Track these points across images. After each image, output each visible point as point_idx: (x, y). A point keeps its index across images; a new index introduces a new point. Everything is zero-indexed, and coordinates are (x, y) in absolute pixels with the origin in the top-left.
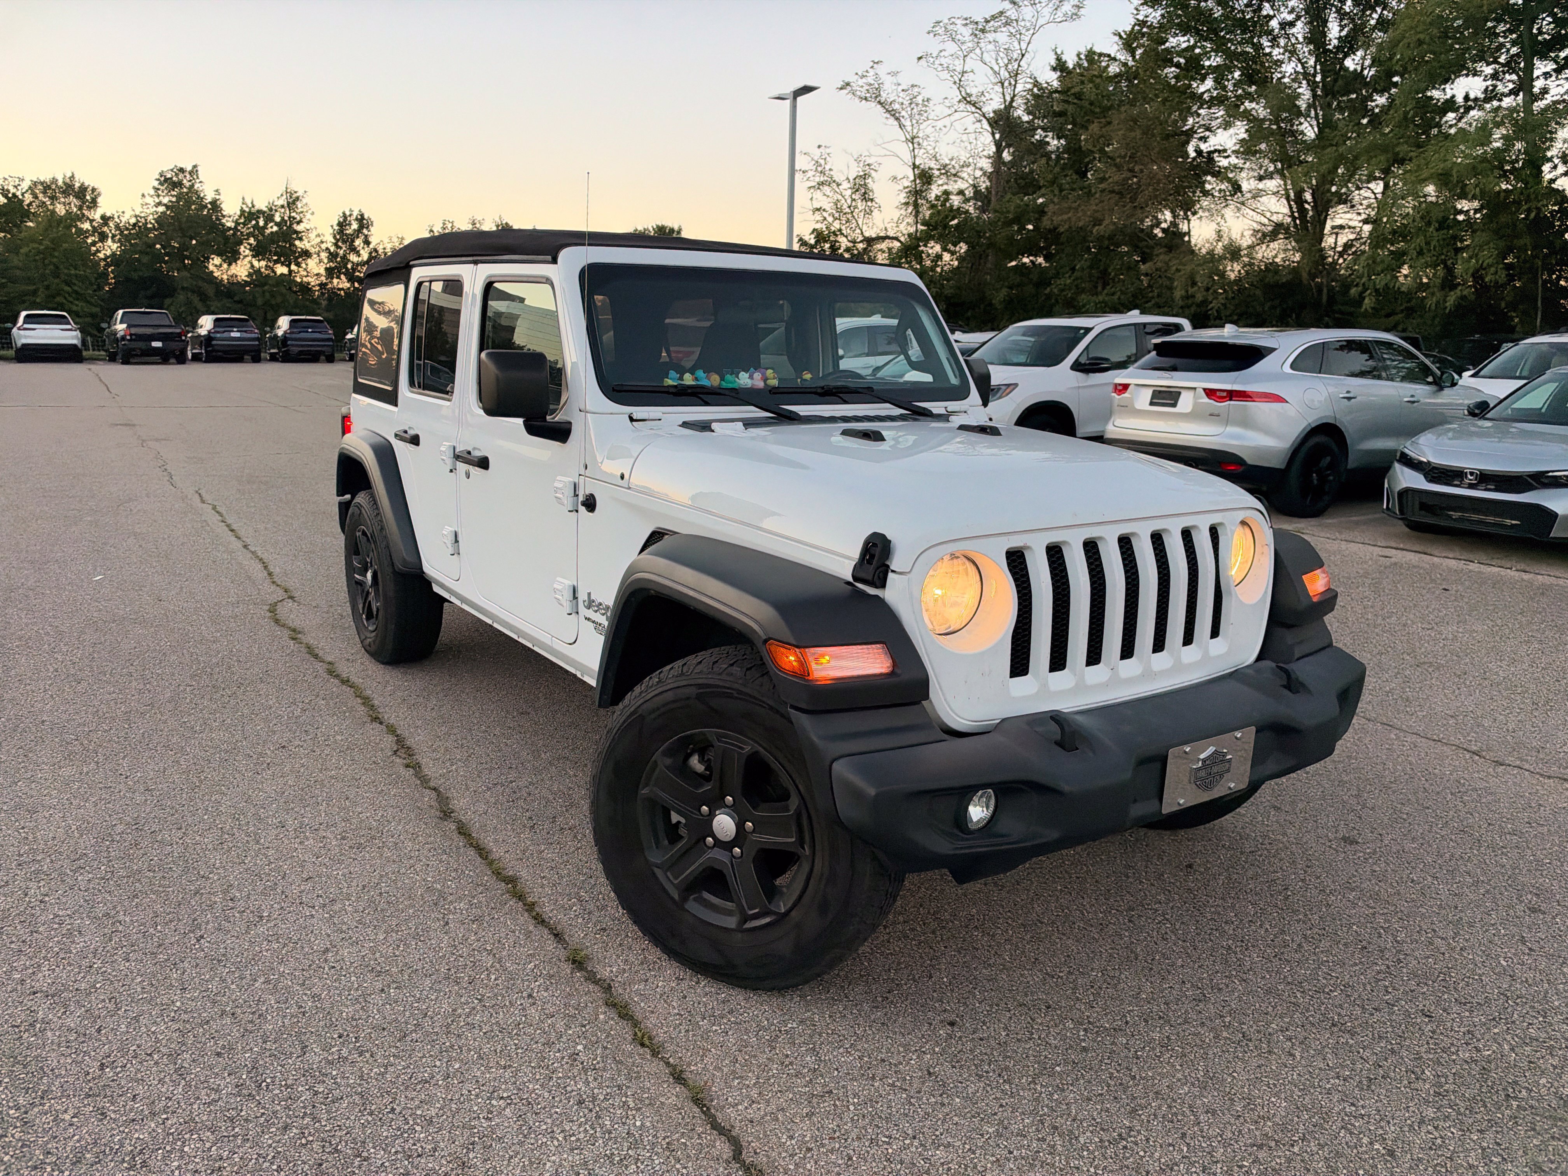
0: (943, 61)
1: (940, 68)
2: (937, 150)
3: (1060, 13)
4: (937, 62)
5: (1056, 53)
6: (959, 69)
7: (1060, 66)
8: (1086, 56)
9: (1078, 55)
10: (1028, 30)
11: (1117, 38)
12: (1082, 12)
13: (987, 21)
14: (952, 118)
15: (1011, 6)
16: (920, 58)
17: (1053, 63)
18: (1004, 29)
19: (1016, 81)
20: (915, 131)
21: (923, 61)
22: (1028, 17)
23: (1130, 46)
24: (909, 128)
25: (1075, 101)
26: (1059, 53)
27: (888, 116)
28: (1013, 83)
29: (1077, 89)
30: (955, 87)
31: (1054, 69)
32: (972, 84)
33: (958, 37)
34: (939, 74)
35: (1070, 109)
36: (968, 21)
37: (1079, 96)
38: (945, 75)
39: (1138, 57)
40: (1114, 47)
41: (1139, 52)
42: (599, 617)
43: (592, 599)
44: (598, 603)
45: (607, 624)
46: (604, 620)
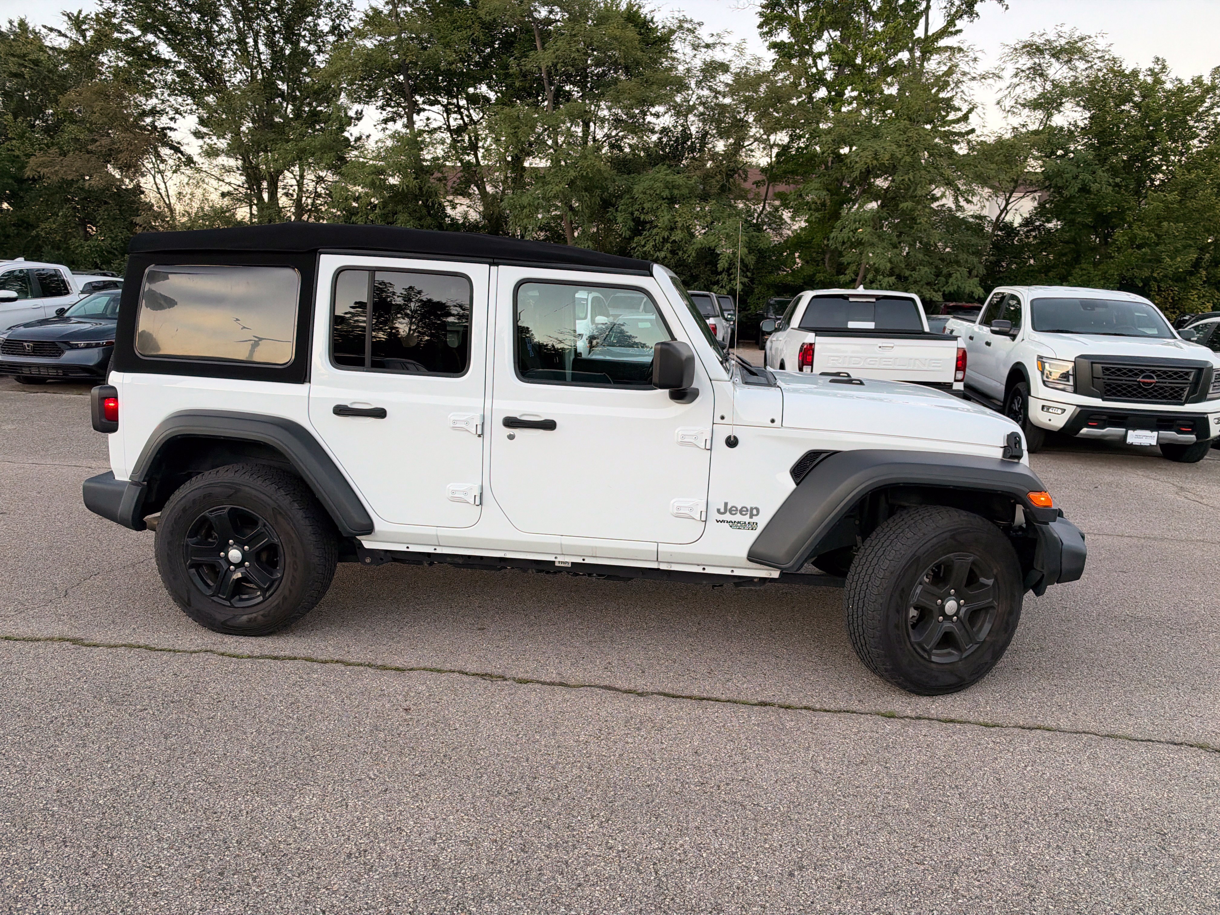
8: (20, 25)
9: (11, 22)
11: (66, 18)
23: (80, 27)
29: (33, 57)
35: (26, 71)
39: (88, 38)
40: (63, 25)
41: (90, 34)
42: (738, 518)
43: (729, 507)
44: (739, 508)
45: (752, 521)
46: (746, 519)
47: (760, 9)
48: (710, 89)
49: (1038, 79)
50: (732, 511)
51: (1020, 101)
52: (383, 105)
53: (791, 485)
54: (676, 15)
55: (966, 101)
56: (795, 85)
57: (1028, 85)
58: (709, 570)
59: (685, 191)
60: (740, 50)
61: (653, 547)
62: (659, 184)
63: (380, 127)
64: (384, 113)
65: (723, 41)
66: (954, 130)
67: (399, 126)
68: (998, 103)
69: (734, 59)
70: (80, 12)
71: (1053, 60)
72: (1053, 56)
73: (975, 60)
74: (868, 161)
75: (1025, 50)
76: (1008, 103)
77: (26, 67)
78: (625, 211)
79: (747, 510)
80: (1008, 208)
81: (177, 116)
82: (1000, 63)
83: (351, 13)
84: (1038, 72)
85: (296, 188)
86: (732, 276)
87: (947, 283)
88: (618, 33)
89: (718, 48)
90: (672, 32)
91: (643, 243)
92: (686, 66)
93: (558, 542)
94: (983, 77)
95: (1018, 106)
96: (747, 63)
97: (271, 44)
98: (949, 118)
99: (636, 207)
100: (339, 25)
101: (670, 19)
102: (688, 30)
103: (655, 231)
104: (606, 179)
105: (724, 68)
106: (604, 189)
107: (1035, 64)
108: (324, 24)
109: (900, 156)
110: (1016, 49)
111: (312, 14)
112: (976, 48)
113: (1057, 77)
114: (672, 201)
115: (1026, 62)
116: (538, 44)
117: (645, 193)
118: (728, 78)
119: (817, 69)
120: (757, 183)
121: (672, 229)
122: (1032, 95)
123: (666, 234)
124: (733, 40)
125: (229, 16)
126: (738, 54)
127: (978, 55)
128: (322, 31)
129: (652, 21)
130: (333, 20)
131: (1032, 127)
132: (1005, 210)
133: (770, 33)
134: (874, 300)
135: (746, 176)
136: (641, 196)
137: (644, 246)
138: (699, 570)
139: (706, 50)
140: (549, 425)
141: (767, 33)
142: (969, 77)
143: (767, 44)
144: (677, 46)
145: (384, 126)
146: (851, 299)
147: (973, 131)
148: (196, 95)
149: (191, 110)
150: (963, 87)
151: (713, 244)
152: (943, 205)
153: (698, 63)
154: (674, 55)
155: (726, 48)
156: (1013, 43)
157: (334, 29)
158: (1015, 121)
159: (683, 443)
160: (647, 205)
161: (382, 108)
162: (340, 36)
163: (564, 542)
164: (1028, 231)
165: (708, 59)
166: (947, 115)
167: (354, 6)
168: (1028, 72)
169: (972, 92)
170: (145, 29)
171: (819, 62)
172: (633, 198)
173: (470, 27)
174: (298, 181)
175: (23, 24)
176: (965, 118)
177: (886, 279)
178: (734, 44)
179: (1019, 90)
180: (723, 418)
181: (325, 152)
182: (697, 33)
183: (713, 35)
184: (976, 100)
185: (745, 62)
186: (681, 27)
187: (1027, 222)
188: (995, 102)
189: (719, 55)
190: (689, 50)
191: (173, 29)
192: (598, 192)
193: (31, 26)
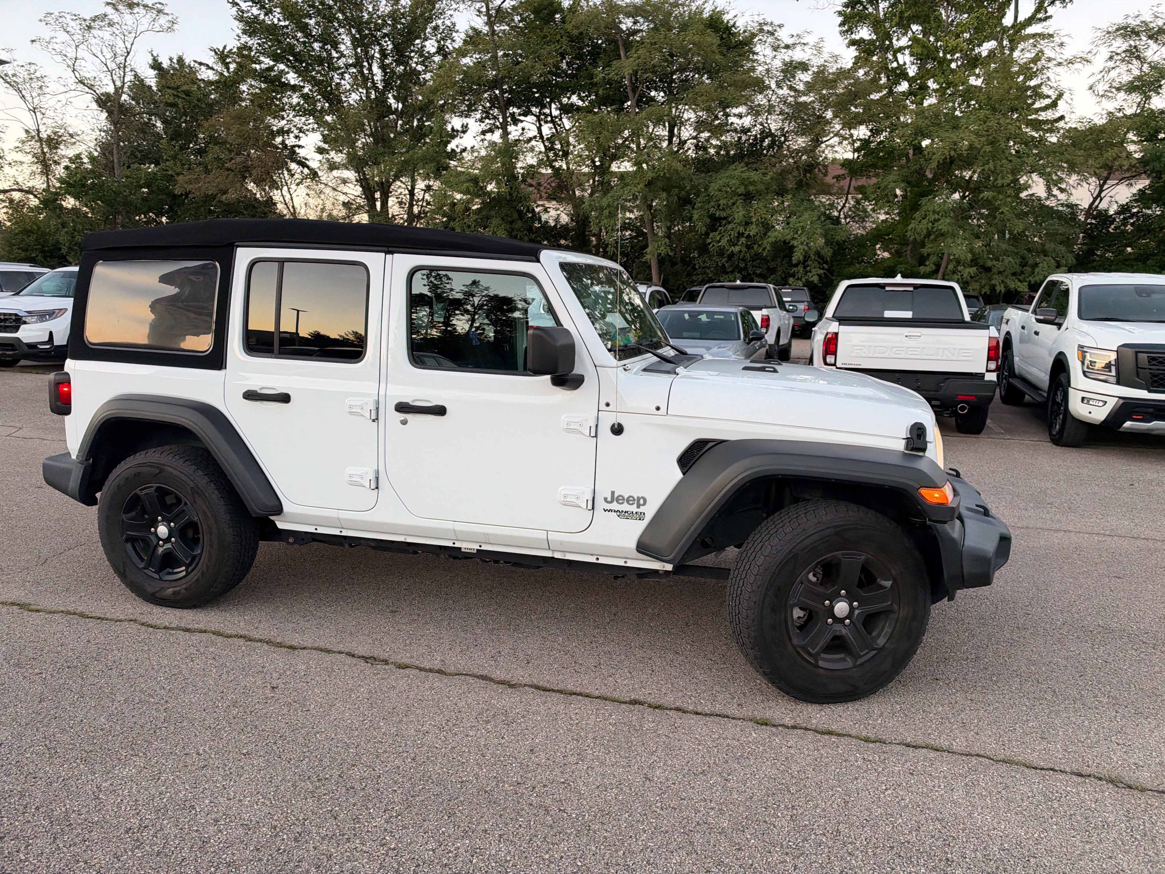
0: (56, 46)
1: (53, 52)
2: (64, 121)
3: (157, 25)
4: (50, 47)
5: (152, 55)
6: (71, 54)
7: (156, 65)
8: (178, 61)
9: (171, 59)
10: (130, 33)
11: (213, 53)
12: (175, 27)
13: (94, 21)
14: (68, 95)
15: (114, 11)
16: (33, 41)
17: (151, 61)
18: (107, 29)
19: (124, 73)
20: (36, 101)
21: (37, 45)
22: (130, 23)
23: (224, 61)
24: (29, 98)
25: (184, 96)
26: (155, 55)
27: (8, 86)
28: (122, 74)
29: (185, 88)
30: (70, 70)
31: (153, 67)
32: (84, 69)
33: (68, 29)
34: (55, 57)
35: (179, 101)
36: (76, 17)
37: (188, 93)
38: (59, 58)
39: (231, 70)
40: (211, 60)
41: (232, 67)
42: (625, 507)
43: (616, 495)
44: (626, 497)
45: (639, 510)
46: (633, 508)
47: (840, 8)
48: (791, 88)
49: (1135, 61)
50: (619, 499)
51: (1114, 84)
52: (482, 118)
53: (678, 475)
54: (756, 18)
55: (1051, 88)
56: (875, 80)
57: (1124, 67)
58: (603, 561)
59: (761, 187)
60: (818, 49)
61: (543, 535)
62: (734, 182)
63: (479, 138)
64: (483, 125)
65: (803, 41)
66: (1041, 118)
67: (496, 137)
68: (1091, 88)
69: (811, 57)
70: (225, 47)
71: (1150, 42)
72: (1150, 37)
73: (1062, 45)
74: (946, 152)
75: (1118, 33)
76: (1101, 88)
77: (179, 97)
78: (701, 208)
79: (634, 500)
80: (1103, 195)
81: (301, 135)
82: (1092, 47)
83: (454, 34)
84: (1134, 54)
85: (408, 196)
86: (808, 268)
87: (1033, 273)
88: (696, 38)
89: (799, 48)
90: (753, 35)
91: (718, 238)
92: (766, 67)
93: (451, 527)
94: (1071, 62)
95: (1113, 90)
96: (825, 61)
97: (383, 67)
98: (1035, 106)
99: (713, 204)
100: (444, 46)
101: (750, 23)
102: (768, 32)
103: (730, 227)
104: (683, 179)
105: (804, 66)
106: (682, 188)
107: (1131, 46)
108: (431, 46)
109: (979, 146)
110: (1109, 33)
111: (420, 38)
112: (1062, 33)
113: (1156, 58)
114: (748, 197)
115: (1120, 45)
116: (622, 53)
117: (720, 190)
118: (806, 77)
119: (898, 63)
120: (838, 178)
121: (747, 224)
122: (1126, 78)
123: (742, 229)
124: (811, 40)
125: (349, 43)
126: (815, 52)
127: (1064, 39)
128: (428, 52)
129: (734, 26)
130: (439, 42)
131: (1129, 112)
132: (1098, 197)
133: (850, 31)
134: (911, 289)
135: (827, 172)
136: (716, 193)
137: (719, 242)
138: (592, 559)
139: (785, 50)
140: (440, 411)
141: (847, 31)
142: (1055, 62)
143: (847, 41)
144: (758, 48)
145: (482, 137)
146: (887, 289)
147: (1062, 118)
148: (318, 115)
149: (313, 129)
150: (1049, 74)
151: (789, 237)
152: (1033, 195)
153: (777, 64)
154: (755, 57)
155: (806, 48)
156: (1105, 26)
157: (440, 50)
158: (1110, 106)
159: (568, 430)
160: (722, 202)
161: (481, 120)
162: (445, 56)
163: (456, 528)
164: (1124, 219)
165: (787, 59)
166: (1034, 103)
167: (457, 28)
168: (1123, 55)
169: (1058, 78)
170: (277, 58)
171: (899, 56)
172: (709, 196)
173: (558, 41)
174: (409, 191)
175: (180, 60)
176: (1054, 105)
177: (967, 270)
178: (812, 43)
179: (1113, 74)
180: (608, 405)
181: (426, 163)
182: (776, 34)
183: (793, 36)
184: (1063, 86)
185: (822, 60)
186: (761, 30)
187: (1124, 209)
188: (1087, 87)
189: (798, 55)
190: (769, 52)
191: (299, 58)
192: (676, 190)
193: (187, 61)
